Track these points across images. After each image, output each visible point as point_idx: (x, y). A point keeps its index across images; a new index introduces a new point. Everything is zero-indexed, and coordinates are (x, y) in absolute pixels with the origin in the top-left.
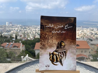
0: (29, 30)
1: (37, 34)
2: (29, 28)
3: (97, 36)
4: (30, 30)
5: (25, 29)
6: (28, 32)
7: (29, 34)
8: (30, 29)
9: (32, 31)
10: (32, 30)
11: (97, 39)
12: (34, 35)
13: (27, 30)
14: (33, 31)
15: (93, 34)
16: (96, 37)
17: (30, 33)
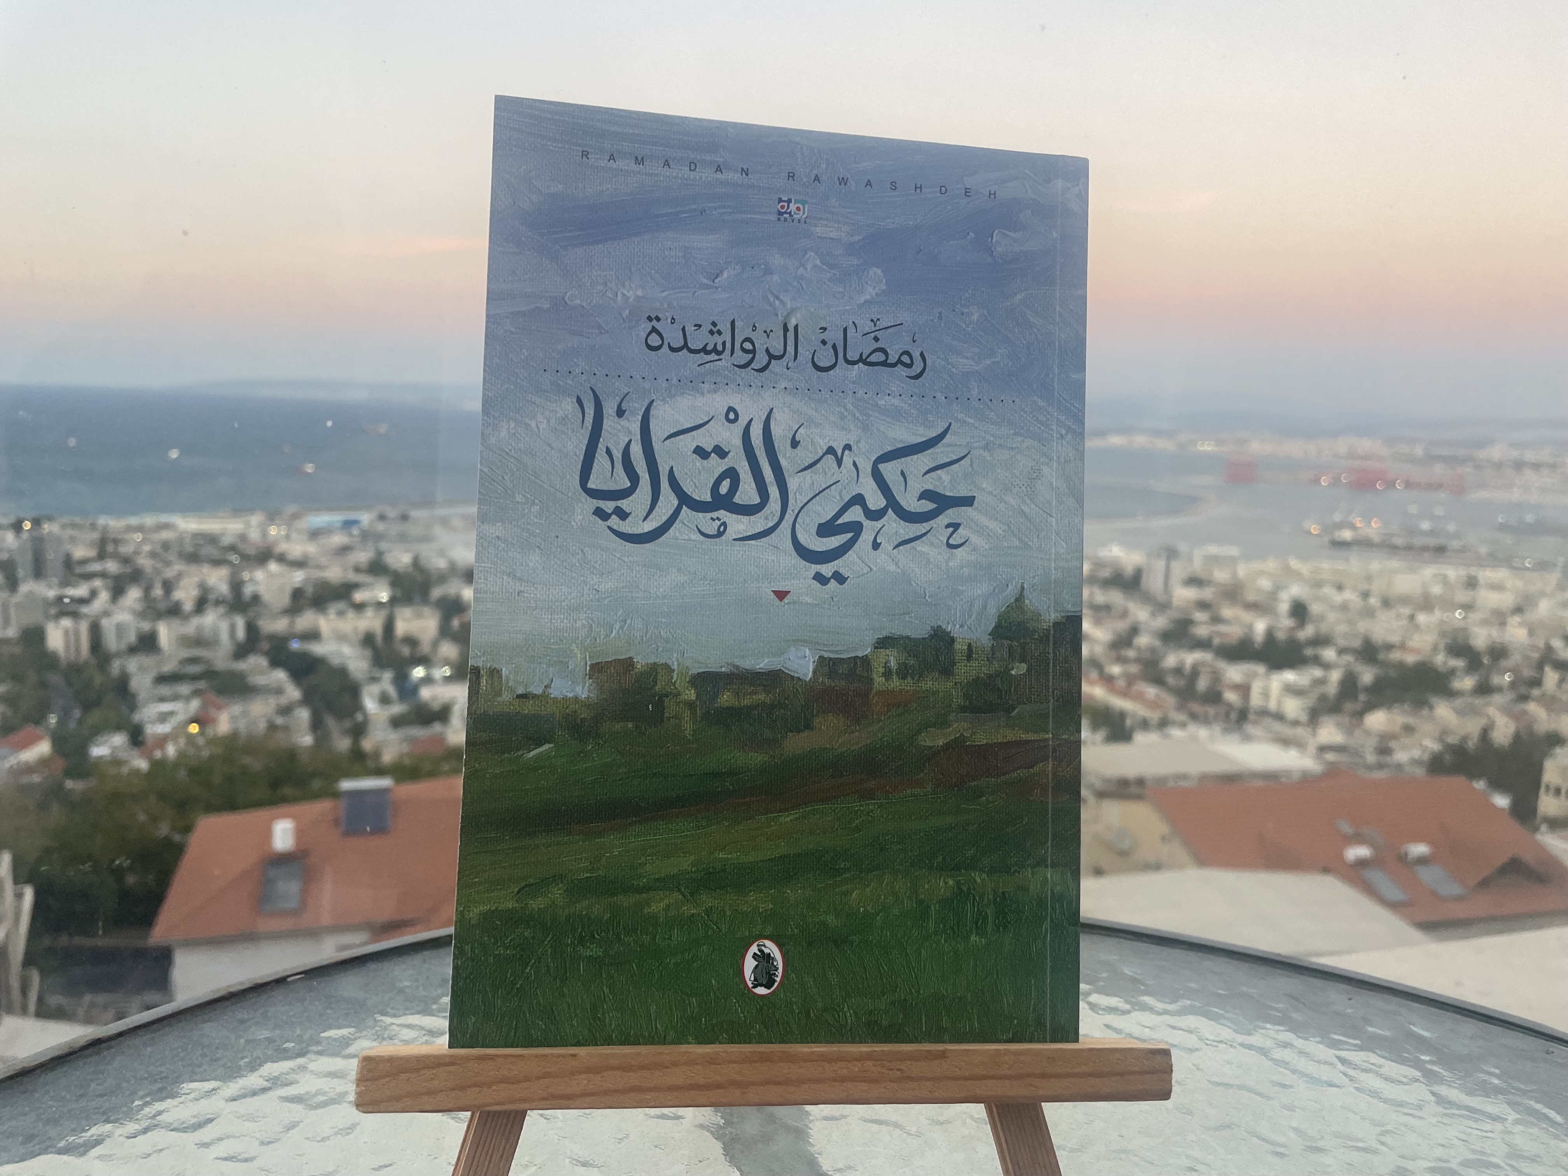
0: (118, 591)
1: (275, 663)
2: (112, 566)
3: (1190, 658)
4: (133, 595)
5: (39, 571)
6: (107, 624)
7: (116, 667)
8: (135, 576)
9: (174, 611)
10: (168, 586)
11: (1196, 707)
12: (210, 675)
13: (81, 591)
14: (201, 605)
15: (1143, 640)
16: (1178, 671)
17: (132, 638)
